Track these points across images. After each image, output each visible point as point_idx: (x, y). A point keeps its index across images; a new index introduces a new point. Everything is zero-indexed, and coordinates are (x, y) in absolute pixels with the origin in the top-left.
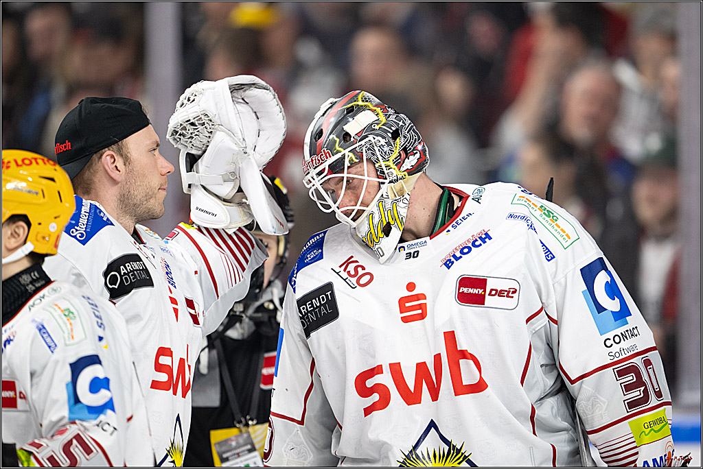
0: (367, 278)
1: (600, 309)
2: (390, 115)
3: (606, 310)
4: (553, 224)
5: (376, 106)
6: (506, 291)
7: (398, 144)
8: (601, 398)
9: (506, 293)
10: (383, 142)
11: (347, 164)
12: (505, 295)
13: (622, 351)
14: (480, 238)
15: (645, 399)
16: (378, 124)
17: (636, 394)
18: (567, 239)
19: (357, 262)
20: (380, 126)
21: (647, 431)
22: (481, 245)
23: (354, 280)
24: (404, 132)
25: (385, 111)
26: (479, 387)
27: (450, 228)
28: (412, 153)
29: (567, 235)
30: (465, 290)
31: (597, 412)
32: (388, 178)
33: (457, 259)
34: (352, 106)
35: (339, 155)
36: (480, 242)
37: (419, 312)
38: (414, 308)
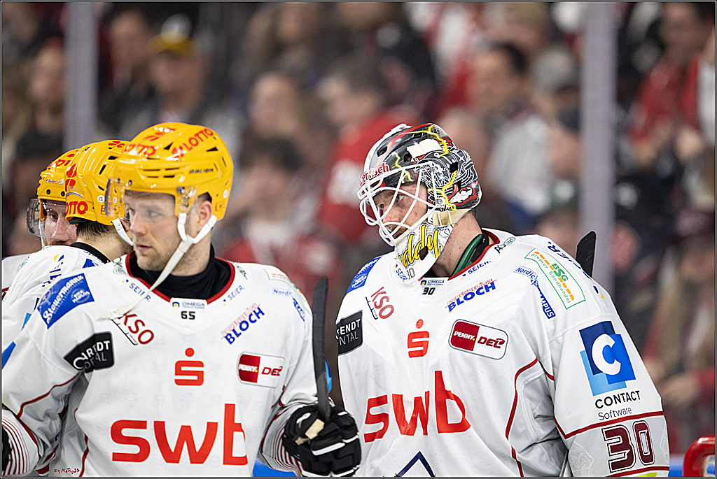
0: (389, 310)
1: (596, 370)
2: (454, 149)
3: (601, 372)
4: (561, 283)
6: (494, 341)
7: (454, 176)
9: (494, 343)
10: (440, 170)
11: (401, 180)
12: (493, 344)
13: (612, 413)
14: (486, 286)
15: (629, 461)
17: (621, 456)
18: (570, 299)
19: (385, 293)
22: (484, 293)
23: (377, 311)
24: (462, 167)
25: (450, 144)
26: (462, 427)
27: (466, 272)
28: (465, 189)
29: (572, 296)
30: (459, 334)
31: (584, 468)
32: (437, 205)
33: (459, 302)
35: (396, 171)
36: (484, 290)
37: (421, 348)
38: (418, 344)
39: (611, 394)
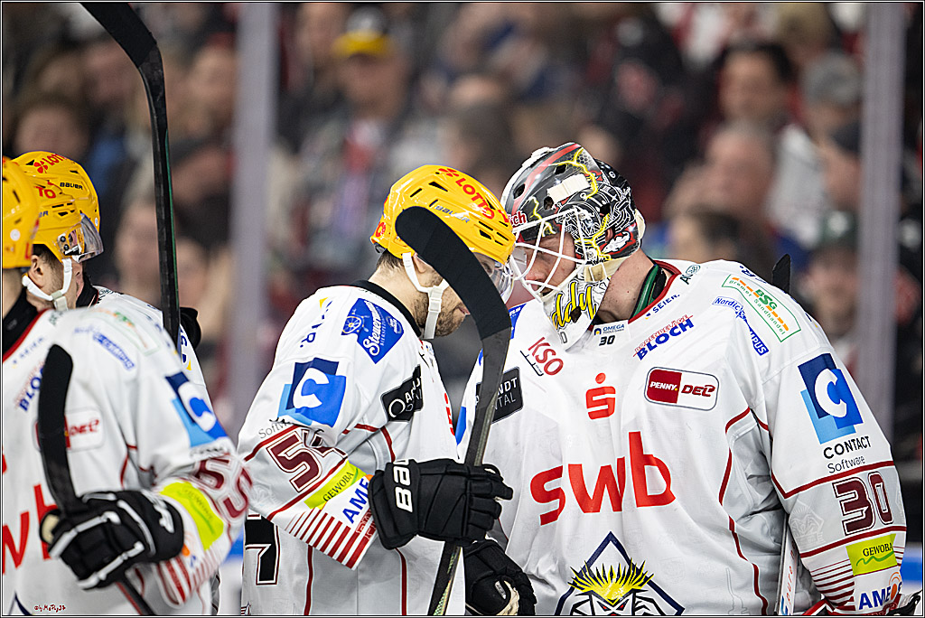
0: (556, 364)
1: (821, 413)
2: (604, 185)
3: (828, 414)
4: (770, 312)
5: (592, 171)
6: (702, 388)
7: (606, 221)
8: (817, 517)
10: (588, 216)
11: (541, 232)
12: (701, 392)
13: (845, 464)
14: (680, 325)
15: (868, 520)
16: (587, 193)
17: (858, 514)
18: (784, 330)
19: (548, 345)
20: (589, 196)
21: (867, 558)
22: (680, 333)
23: (542, 366)
24: (615, 209)
25: (600, 179)
26: (664, 499)
27: (651, 311)
28: (620, 234)
29: (785, 326)
30: (656, 385)
31: (811, 532)
32: (587, 258)
33: (651, 348)
34: (565, 165)
35: (534, 224)
36: (679, 329)
37: (606, 407)
38: (601, 403)
39: (842, 440)
